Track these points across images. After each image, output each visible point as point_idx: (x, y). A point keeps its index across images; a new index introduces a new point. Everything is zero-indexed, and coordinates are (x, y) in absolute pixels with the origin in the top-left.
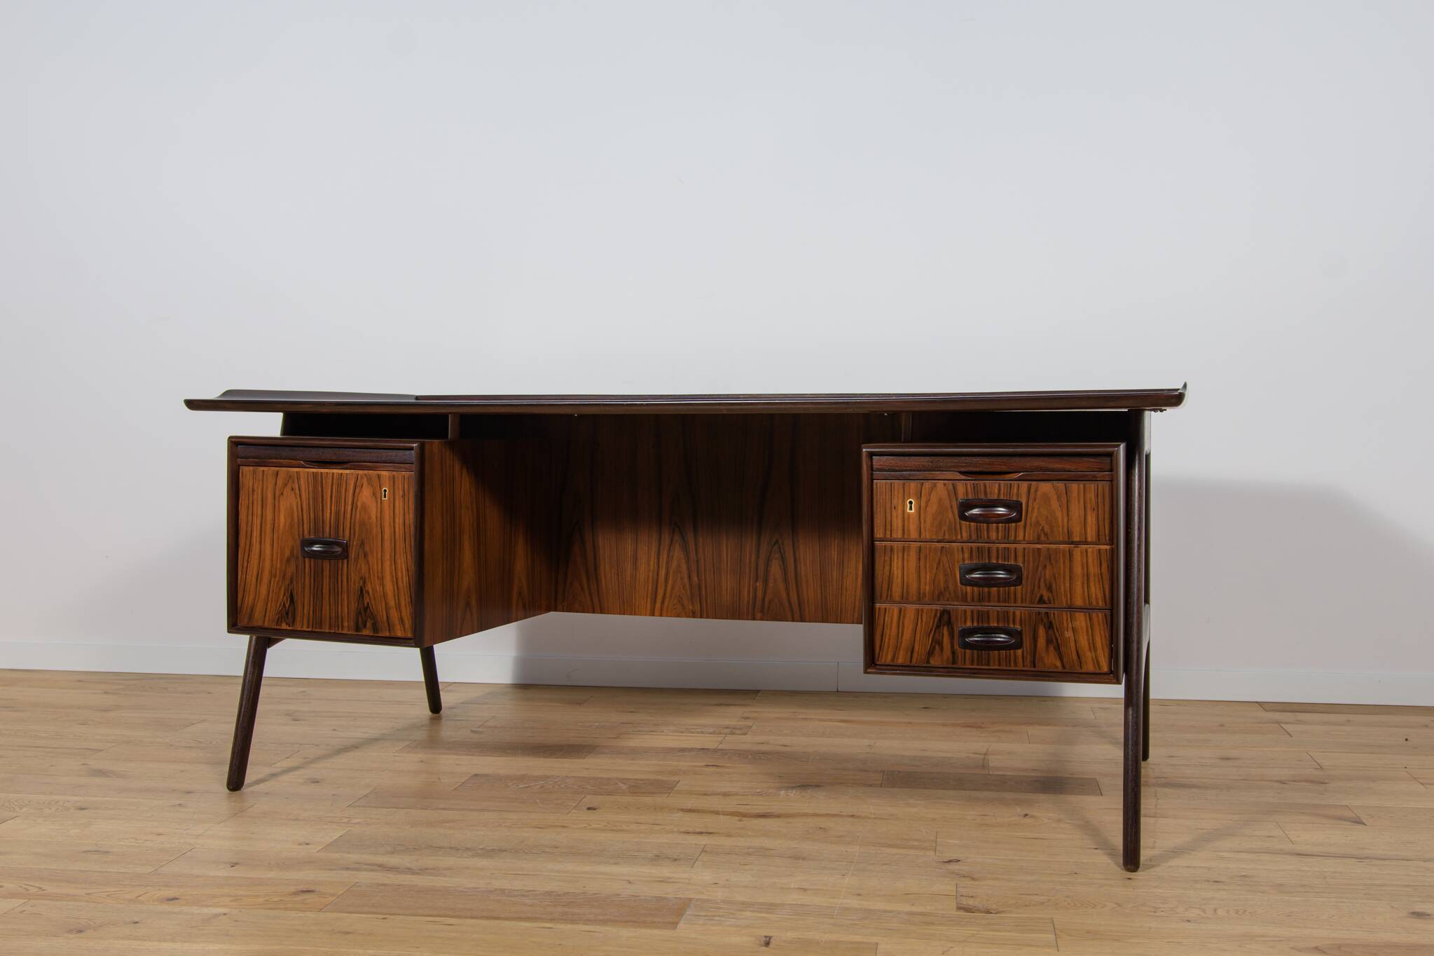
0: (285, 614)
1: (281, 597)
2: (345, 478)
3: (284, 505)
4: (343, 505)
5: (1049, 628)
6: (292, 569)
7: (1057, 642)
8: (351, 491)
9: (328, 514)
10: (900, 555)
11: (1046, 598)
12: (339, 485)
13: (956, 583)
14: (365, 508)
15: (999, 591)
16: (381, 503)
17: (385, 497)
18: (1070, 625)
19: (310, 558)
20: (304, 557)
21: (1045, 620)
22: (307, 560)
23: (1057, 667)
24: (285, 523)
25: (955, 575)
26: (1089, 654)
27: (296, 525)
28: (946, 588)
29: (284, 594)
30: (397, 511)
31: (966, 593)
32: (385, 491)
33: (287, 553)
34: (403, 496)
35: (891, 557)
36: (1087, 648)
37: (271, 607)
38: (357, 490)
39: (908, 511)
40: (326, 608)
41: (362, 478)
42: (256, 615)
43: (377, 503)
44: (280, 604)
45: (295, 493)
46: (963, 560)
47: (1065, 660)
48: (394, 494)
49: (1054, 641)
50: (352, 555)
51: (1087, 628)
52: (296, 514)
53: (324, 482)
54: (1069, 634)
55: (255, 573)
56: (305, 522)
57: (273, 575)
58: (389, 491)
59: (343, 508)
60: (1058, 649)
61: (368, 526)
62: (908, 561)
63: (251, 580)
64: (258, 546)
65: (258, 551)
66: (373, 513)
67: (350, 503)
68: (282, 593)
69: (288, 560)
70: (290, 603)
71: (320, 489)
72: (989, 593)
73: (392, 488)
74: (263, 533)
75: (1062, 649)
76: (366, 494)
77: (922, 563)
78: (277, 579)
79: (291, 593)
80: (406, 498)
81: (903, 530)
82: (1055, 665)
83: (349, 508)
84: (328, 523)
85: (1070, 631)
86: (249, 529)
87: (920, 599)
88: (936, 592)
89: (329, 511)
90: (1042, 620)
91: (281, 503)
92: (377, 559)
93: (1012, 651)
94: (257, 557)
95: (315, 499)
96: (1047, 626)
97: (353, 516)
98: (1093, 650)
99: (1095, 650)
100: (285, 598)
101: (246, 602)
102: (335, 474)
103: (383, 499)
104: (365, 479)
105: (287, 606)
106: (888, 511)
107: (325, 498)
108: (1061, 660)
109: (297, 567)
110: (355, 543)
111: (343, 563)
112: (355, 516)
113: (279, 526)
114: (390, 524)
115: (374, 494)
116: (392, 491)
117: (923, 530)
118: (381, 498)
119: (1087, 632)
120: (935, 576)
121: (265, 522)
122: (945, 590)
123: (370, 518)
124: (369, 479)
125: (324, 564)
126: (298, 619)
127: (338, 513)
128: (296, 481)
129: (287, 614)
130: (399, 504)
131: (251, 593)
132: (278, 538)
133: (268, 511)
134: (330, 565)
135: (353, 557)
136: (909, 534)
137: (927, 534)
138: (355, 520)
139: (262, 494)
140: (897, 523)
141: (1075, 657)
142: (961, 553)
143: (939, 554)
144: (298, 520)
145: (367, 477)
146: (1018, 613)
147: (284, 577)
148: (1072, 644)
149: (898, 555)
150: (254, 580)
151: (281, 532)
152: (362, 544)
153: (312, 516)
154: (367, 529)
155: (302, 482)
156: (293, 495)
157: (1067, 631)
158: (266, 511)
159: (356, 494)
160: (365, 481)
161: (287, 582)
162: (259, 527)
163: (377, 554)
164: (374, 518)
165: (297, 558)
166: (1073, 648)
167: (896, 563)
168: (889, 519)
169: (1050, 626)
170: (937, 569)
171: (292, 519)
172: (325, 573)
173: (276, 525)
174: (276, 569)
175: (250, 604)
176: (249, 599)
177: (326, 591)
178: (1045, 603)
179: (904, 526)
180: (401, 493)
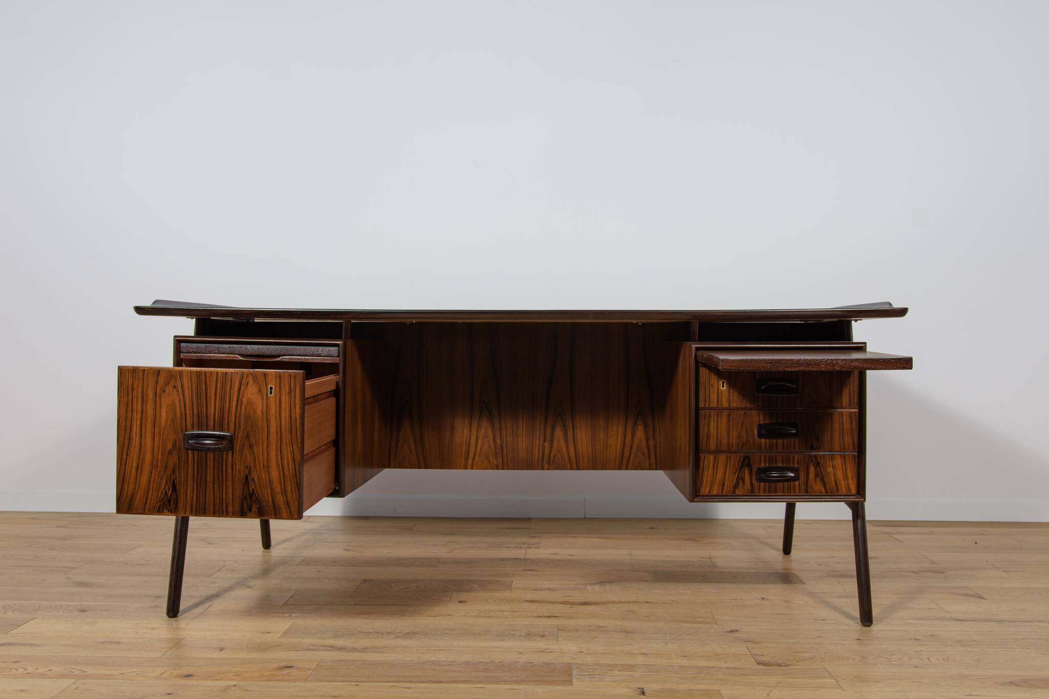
0: (167, 502)
1: (163, 487)
2: (230, 377)
3: (165, 401)
4: (228, 401)
5: (817, 466)
6: (173, 460)
7: (822, 475)
8: (236, 389)
9: (212, 410)
10: (716, 419)
11: (815, 446)
12: (224, 384)
13: (754, 438)
14: (250, 404)
15: (783, 442)
16: (267, 399)
17: (271, 393)
18: (831, 464)
19: (193, 450)
20: (187, 449)
21: (814, 460)
22: (190, 452)
23: (822, 492)
24: (167, 418)
25: (753, 431)
26: (843, 482)
27: (179, 421)
28: (747, 441)
29: (166, 484)
30: (283, 406)
31: (761, 444)
32: (271, 388)
33: (169, 446)
34: (290, 393)
35: (709, 421)
36: (842, 479)
37: (152, 496)
38: (243, 388)
39: (721, 388)
40: (210, 495)
41: (247, 376)
42: (136, 503)
43: (263, 399)
44: (162, 493)
45: (178, 391)
46: (759, 421)
47: (828, 487)
48: (280, 391)
49: (821, 475)
50: (237, 447)
51: (842, 465)
52: (178, 410)
53: (208, 380)
54: (830, 470)
55: (135, 464)
56: (188, 416)
57: (153, 466)
58: (276, 388)
59: (227, 404)
60: (822, 480)
61: (254, 420)
62: (721, 423)
63: (131, 472)
64: (138, 440)
65: (138, 445)
66: (259, 409)
67: (235, 399)
68: (164, 482)
69: (170, 452)
70: (173, 491)
71: (204, 387)
72: (777, 443)
73: (278, 385)
74: (143, 429)
75: (826, 480)
76: (251, 392)
77: (731, 423)
78: (159, 469)
79: (174, 482)
80: (293, 394)
81: (718, 402)
82: (820, 491)
83: (234, 404)
84: (212, 417)
85: (831, 467)
86: (128, 424)
87: (729, 451)
88: (741, 444)
89: (213, 407)
90: (812, 461)
91: (163, 400)
92: (263, 450)
93: (792, 483)
94: (137, 449)
95: (199, 396)
96: (815, 465)
97: (238, 411)
98: (845, 480)
99: (847, 479)
100: (167, 487)
101: (125, 492)
102: (220, 374)
103: (269, 395)
104: (251, 377)
105: (169, 494)
106: (707, 388)
107: (209, 394)
108: (825, 487)
109: (179, 459)
110: (240, 436)
111: (227, 455)
112: (241, 410)
113: (160, 421)
114: (276, 418)
115: (259, 391)
116: (278, 389)
117: (731, 401)
118: (267, 395)
119: (842, 467)
120: (740, 432)
121: (146, 417)
122: (746, 441)
123: (255, 413)
124: (255, 377)
125: (208, 455)
126: (181, 505)
127: (222, 410)
128: (179, 379)
129: (169, 501)
130: (285, 399)
131: (131, 484)
132: (160, 432)
133: (149, 407)
134: (214, 457)
135: (238, 448)
136: (722, 404)
137: (735, 404)
138: (240, 415)
139: (143, 392)
140: (714, 396)
141: (834, 485)
142: (757, 417)
143: (742, 418)
144: (181, 415)
145: (252, 375)
146: (796, 456)
147: (166, 467)
148: (832, 476)
149: (714, 418)
150: (134, 470)
151: (162, 427)
152: (248, 436)
153: (195, 411)
154: (252, 423)
155: (185, 380)
156: (175, 393)
157: (829, 467)
158: (146, 408)
159: (241, 391)
160: (250, 379)
161: (169, 472)
162: (139, 422)
163: (263, 445)
164: (259, 412)
165: (180, 449)
166: (833, 479)
167: (713, 425)
168: (708, 393)
169: (817, 465)
170: (741, 428)
171: (175, 414)
172: (209, 463)
173: (157, 420)
174: (157, 460)
175: (129, 493)
176: (128, 488)
177: (210, 479)
178: (814, 449)
179: (718, 398)
180: (287, 389)
